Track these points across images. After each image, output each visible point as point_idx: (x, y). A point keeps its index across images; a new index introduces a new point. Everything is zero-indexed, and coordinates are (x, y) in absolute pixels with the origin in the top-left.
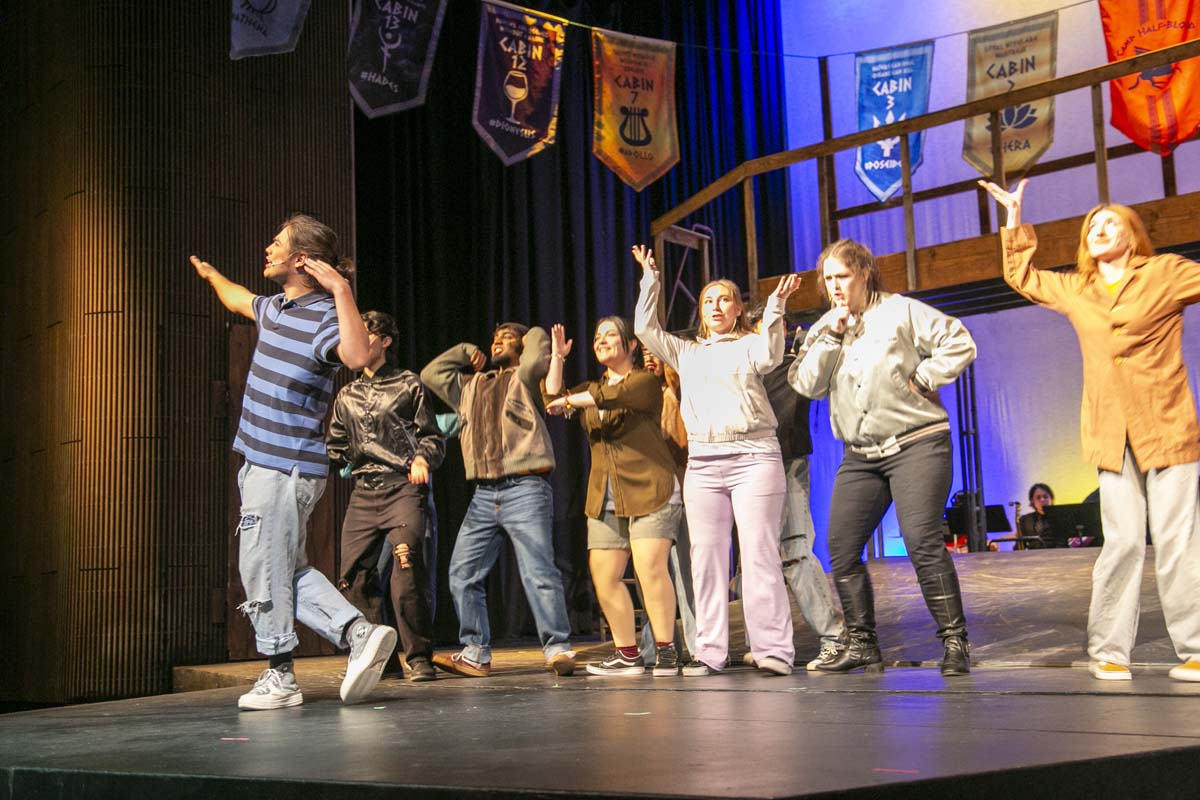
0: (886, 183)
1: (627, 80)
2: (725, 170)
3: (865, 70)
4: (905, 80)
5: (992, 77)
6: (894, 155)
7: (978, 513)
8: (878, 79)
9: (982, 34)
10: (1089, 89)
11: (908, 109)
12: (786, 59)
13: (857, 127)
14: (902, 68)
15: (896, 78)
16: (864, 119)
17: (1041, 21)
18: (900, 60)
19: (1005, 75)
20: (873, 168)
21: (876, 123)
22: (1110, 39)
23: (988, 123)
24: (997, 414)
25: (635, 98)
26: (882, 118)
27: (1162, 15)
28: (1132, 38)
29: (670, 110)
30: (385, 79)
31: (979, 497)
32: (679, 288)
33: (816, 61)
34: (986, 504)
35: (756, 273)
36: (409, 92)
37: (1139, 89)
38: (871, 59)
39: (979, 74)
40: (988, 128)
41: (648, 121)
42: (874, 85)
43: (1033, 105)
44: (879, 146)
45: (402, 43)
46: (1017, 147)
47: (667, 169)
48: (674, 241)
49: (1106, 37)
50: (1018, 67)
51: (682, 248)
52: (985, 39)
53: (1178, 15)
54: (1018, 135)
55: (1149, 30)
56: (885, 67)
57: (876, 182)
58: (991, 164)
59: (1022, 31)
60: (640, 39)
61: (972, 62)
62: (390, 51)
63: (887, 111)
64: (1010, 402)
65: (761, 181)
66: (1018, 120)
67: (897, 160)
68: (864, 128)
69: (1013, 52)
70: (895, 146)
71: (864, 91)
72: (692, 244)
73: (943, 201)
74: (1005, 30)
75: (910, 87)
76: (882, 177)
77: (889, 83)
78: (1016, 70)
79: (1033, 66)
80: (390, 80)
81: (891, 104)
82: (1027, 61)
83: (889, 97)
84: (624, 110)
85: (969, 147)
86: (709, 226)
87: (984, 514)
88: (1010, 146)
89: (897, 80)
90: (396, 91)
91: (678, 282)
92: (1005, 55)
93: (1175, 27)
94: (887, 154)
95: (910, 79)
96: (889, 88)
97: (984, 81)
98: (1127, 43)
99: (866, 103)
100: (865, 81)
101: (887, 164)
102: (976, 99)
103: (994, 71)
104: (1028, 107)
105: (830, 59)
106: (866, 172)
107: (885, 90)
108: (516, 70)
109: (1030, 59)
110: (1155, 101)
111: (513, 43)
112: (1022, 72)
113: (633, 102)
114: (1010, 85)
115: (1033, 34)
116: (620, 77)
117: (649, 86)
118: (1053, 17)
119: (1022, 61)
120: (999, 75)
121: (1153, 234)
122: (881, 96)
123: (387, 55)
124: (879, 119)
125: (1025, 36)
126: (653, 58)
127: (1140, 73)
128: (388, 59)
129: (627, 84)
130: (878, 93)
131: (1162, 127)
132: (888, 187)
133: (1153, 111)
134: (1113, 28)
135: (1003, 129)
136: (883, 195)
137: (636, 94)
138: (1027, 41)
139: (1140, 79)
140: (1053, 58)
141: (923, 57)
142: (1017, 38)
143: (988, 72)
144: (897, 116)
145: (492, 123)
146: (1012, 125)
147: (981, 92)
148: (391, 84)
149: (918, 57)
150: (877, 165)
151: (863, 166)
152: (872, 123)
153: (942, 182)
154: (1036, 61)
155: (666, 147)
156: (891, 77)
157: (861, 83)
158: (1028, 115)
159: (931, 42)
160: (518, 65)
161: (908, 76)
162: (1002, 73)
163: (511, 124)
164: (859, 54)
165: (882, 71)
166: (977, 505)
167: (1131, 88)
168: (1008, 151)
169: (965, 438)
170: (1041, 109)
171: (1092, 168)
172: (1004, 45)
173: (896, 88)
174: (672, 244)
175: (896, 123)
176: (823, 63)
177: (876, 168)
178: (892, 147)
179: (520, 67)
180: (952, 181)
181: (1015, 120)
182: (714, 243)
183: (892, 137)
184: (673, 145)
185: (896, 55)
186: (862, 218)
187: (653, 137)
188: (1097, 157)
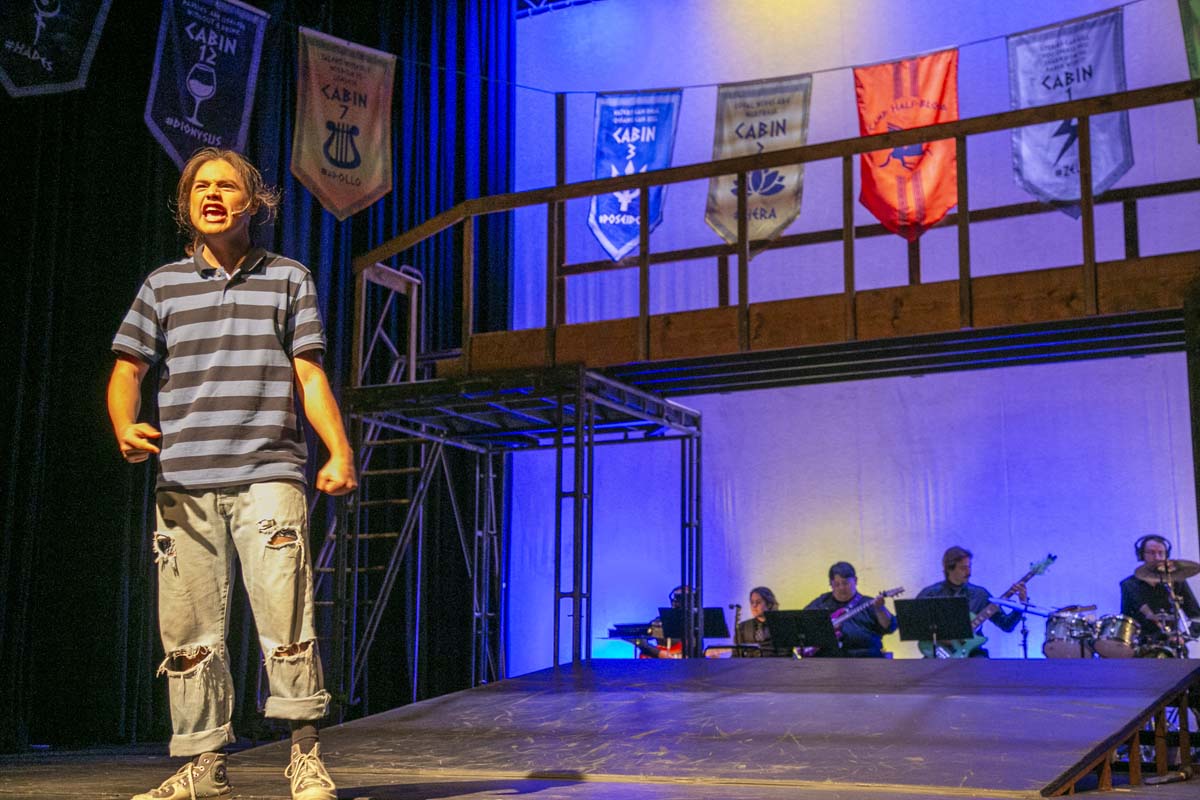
0: (623, 241)
1: (336, 91)
2: (441, 208)
3: (606, 112)
4: (649, 130)
5: (741, 136)
6: (631, 210)
7: (696, 615)
8: (619, 125)
9: (732, 90)
10: (840, 160)
11: (651, 160)
12: (519, 90)
13: (593, 174)
14: (646, 115)
15: (639, 126)
16: (601, 166)
17: (795, 82)
18: (645, 106)
19: (754, 136)
20: (608, 222)
21: (615, 173)
22: (863, 112)
23: (734, 187)
24: (722, 506)
25: (345, 112)
26: (621, 168)
27: (915, 92)
28: (884, 113)
29: (384, 130)
30: (36, 52)
31: (698, 597)
32: (380, 336)
33: (552, 98)
34: (705, 606)
35: (471, 328)
36: (65, 72)
37: (888, 167)
38: (613, 102)
39: (728, 131)
40: (733, 191)
41: (358, 140)
42: (614, 131)
43: (782, 171)
44: (616, 199)
45: (59, 13)
46: (762, 215)
47: (376, 199)
48: (377, 281)
49: (859, 109)
50: (768, 129)
51: (386, 291)
52: (737, 95)
53: (932, 95)
54: (764, 202)
55: (902, 106)
56: (628, 113)
57: (610, 237)
58: (735, 232)
59: (774, 91)
60: (354, 46)
61: (720, 119)
62: (44, 19)
63: (627, 162)
64: (737, 494)
65: (483, 222)
66: (765, 187)
67: (635, 216)
68: (602, 175)
69: (764, 113)
70: (633, 200)
71: (604, 137)
72: (400, 288)
73: (679, 265)
74: (757, 87)
75: (653, 138)
76: (618, 233)
77: (631, 132)
78: (766, 133)
79: (784, 130)
80: (42, 54)
81: (632, 153)
82: (778, 125)
83: (630, 146)
84: (330, 125)
85: (711, 210)
86: (419, 268)
87: (701, 616)
88: (755, 214)
89: (640, 128)
90: (50, 69)
91: (379, 329)
92: (755, 114)
93: (928, 106)
94: (624, 208)
95: (654, 128)
96: (630, 136)
97: (732, 141)
98: (880, 118)
99: (606, 150)
100: (605, 125)
101: (623, 220)
102: (722, 158)
103: (743, 131)
104: (776, 174)
105: (568, 95)
106: (600, 225)
107: (626, 137)
108: (204, 62)
109: (781, 123)
110: (905, 183)
111: (202, 31)
112: (772, 135)
113: (342, 118)
114: (758, 148)
115: (786, 95)
116: (328, 86)
117: (363, 100)
118: (805, 81)
119: (773, 123)
120: (748, 136)
121: (896, 322)
122: (621, 144)
123: (41, 24)
124: (618, 168)
125: (777, 96)
126: (369, 70)
127: (892, 150)
128: (42, 29)
129: (336, 95)
130: (619, 140)
131: (911, 210)
132: (623, 245)
133: (902, 193)
134: (866, 99)
135: (750, 194)
136: (617, 253)
137: (347, 108)
138: (779, 103)
139: (891, 158)
140: (804, 124)
141: (670, 106)
142: (770, 97)
143: (737, 132)
144: (637, 166)
145: (169, 121)
146: (758, 191)
147: (728, 152)
148: (43, 60)
149: (663, 106)
150: (612, 219)
151: (597, 219)
152: (611, 173)
153: (680, 246)
154: (787, 126)
155: (376, 173)
156: (634, 124)
157: (601, 126)
158: (776, 182)
159: (678, 91)
160: (206, 56)
161: (651, 125)
162: (750, 134)
163: (191, 125)
164: (600, 95)
165: (624, 116)
166: (696, 606)
167: (882, 166)
168: (753, 218)
169: (687, 529)
170: (790, 176)
171: (839, 245)
172: (755, 105)
173: (638, 137)
174: (376, 285)
175: (637, 174)
176: (560, 99)
177: (612, 222)
178: (630, 201)
179: (209, 60)
180: (691, 246)
181: (762, 186)
182: (424, 287)
183: (632, 189)
184: (385, 172)
185: (640, 101)
186: (591, 277)
187: (362, 159)
188: (844, 235)
